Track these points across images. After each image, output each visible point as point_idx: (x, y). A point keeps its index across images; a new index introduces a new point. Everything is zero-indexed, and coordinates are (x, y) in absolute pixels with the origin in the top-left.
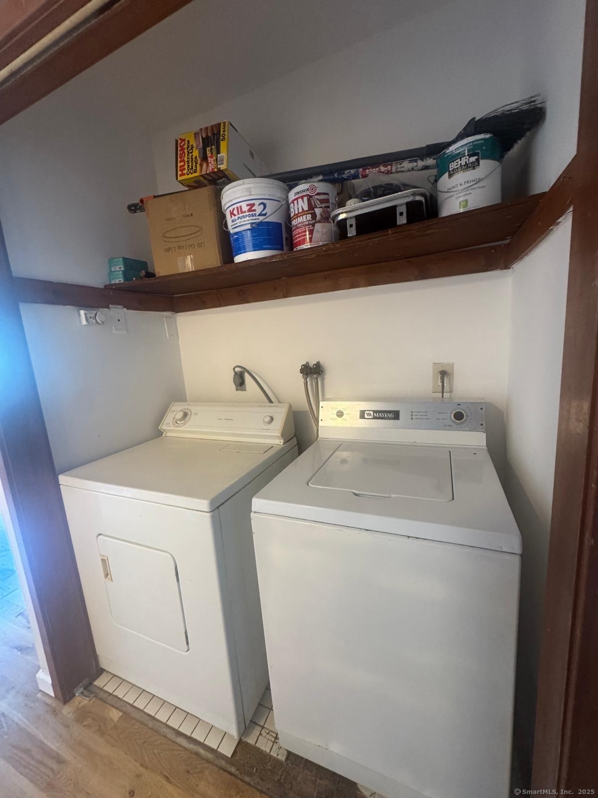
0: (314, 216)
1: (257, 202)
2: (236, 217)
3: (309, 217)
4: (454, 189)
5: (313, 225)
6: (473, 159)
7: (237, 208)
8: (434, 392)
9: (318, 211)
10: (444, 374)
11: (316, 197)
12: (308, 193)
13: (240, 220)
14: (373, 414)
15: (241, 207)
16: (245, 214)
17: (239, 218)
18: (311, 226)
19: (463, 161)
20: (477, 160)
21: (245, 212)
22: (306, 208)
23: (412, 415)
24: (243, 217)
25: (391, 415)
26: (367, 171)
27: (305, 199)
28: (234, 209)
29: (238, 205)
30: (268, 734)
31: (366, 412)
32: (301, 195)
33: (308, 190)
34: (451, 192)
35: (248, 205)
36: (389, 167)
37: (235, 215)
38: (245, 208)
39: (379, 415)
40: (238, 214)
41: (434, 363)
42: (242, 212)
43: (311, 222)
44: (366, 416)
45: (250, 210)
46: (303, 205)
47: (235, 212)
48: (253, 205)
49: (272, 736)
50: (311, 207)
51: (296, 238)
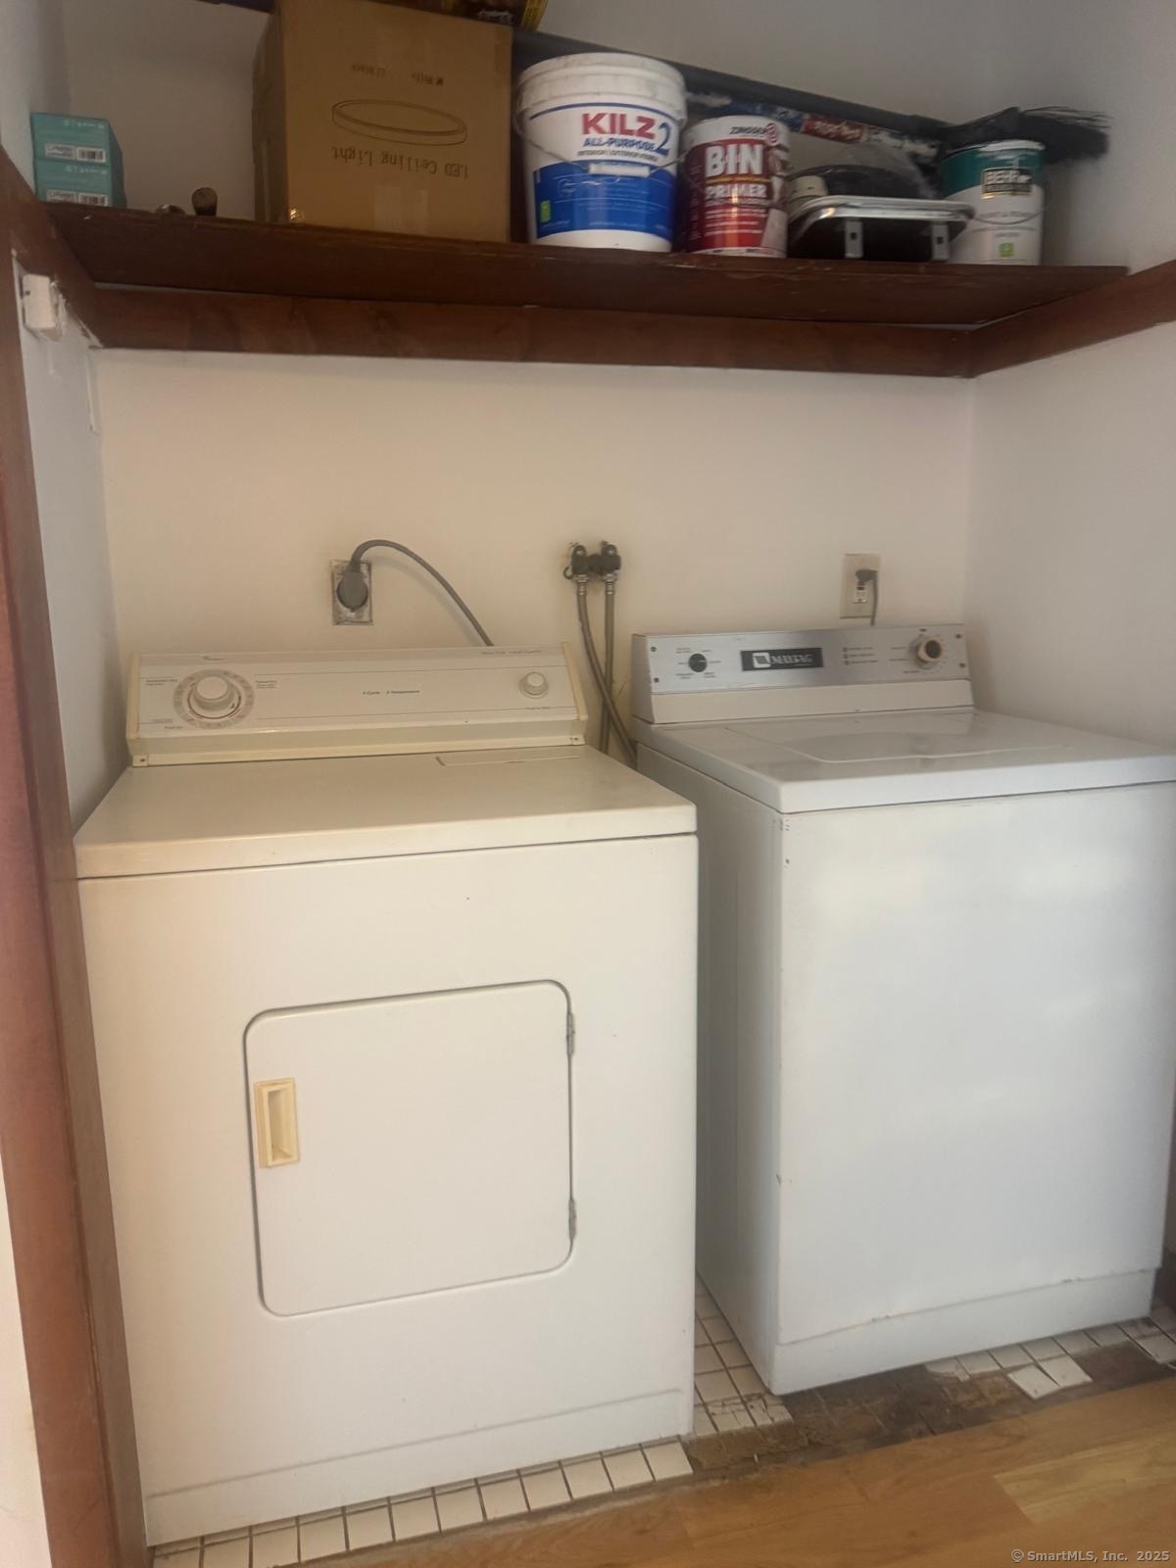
0: (769, 192)
1: (659, 120)
2: (605, 138)
3: (761, 190)
4: (993, 219)
5: (767, 209)
6: (1024, 179)
7: (613, 116)
8: (845, 618)
9: (777, 183)
10: (866, 577)
11: (777, 152)
12: (764, 137)
13: (613, 147)
14: (772, 660)
15: (623, 117)
16: (630, 138)
17: (611, 141)
18: (763, 211)
19: (1011, 176)
20: (1029, 182)
21: (630, 132)
22: (757, 169)
23: (846, 656)
24: (625, 143)
25: (804, 659)
26: (819, 123)
27: (758, 148)
28: (600, 116)
29: (619, 111)
30: (724, 1405)
31: (755, 654)
32: (750, 136)
33: (765, 131)
34: (987, 222)
35: (640, 119)
36: (858, 131)
37: (600, 131)
38: (633, 124)
39: (787, 659)
40: (613, 131)
41: (848, 555)
42: (624, 131)
43: (764, 203)
44: (757, 665)
45: (641, 132)
46: (750, 160)
47: (604, 123)
48: (650, 123)
49: (734, 1404)
50: (767, 172)
51: (713, 229)
